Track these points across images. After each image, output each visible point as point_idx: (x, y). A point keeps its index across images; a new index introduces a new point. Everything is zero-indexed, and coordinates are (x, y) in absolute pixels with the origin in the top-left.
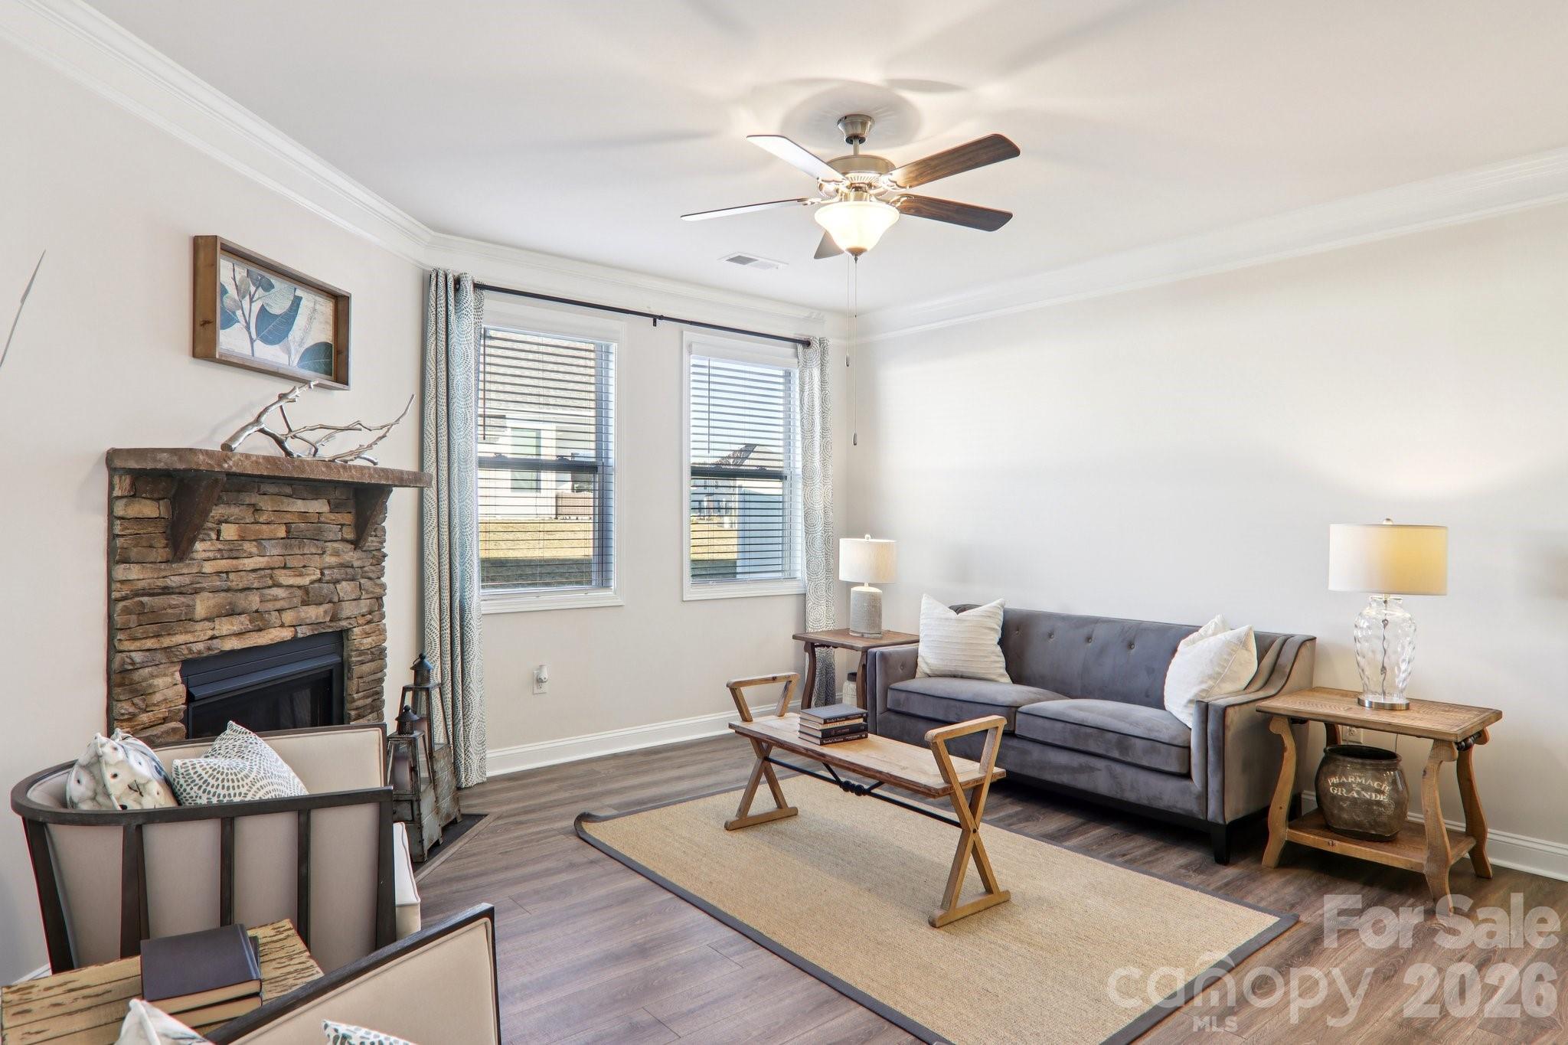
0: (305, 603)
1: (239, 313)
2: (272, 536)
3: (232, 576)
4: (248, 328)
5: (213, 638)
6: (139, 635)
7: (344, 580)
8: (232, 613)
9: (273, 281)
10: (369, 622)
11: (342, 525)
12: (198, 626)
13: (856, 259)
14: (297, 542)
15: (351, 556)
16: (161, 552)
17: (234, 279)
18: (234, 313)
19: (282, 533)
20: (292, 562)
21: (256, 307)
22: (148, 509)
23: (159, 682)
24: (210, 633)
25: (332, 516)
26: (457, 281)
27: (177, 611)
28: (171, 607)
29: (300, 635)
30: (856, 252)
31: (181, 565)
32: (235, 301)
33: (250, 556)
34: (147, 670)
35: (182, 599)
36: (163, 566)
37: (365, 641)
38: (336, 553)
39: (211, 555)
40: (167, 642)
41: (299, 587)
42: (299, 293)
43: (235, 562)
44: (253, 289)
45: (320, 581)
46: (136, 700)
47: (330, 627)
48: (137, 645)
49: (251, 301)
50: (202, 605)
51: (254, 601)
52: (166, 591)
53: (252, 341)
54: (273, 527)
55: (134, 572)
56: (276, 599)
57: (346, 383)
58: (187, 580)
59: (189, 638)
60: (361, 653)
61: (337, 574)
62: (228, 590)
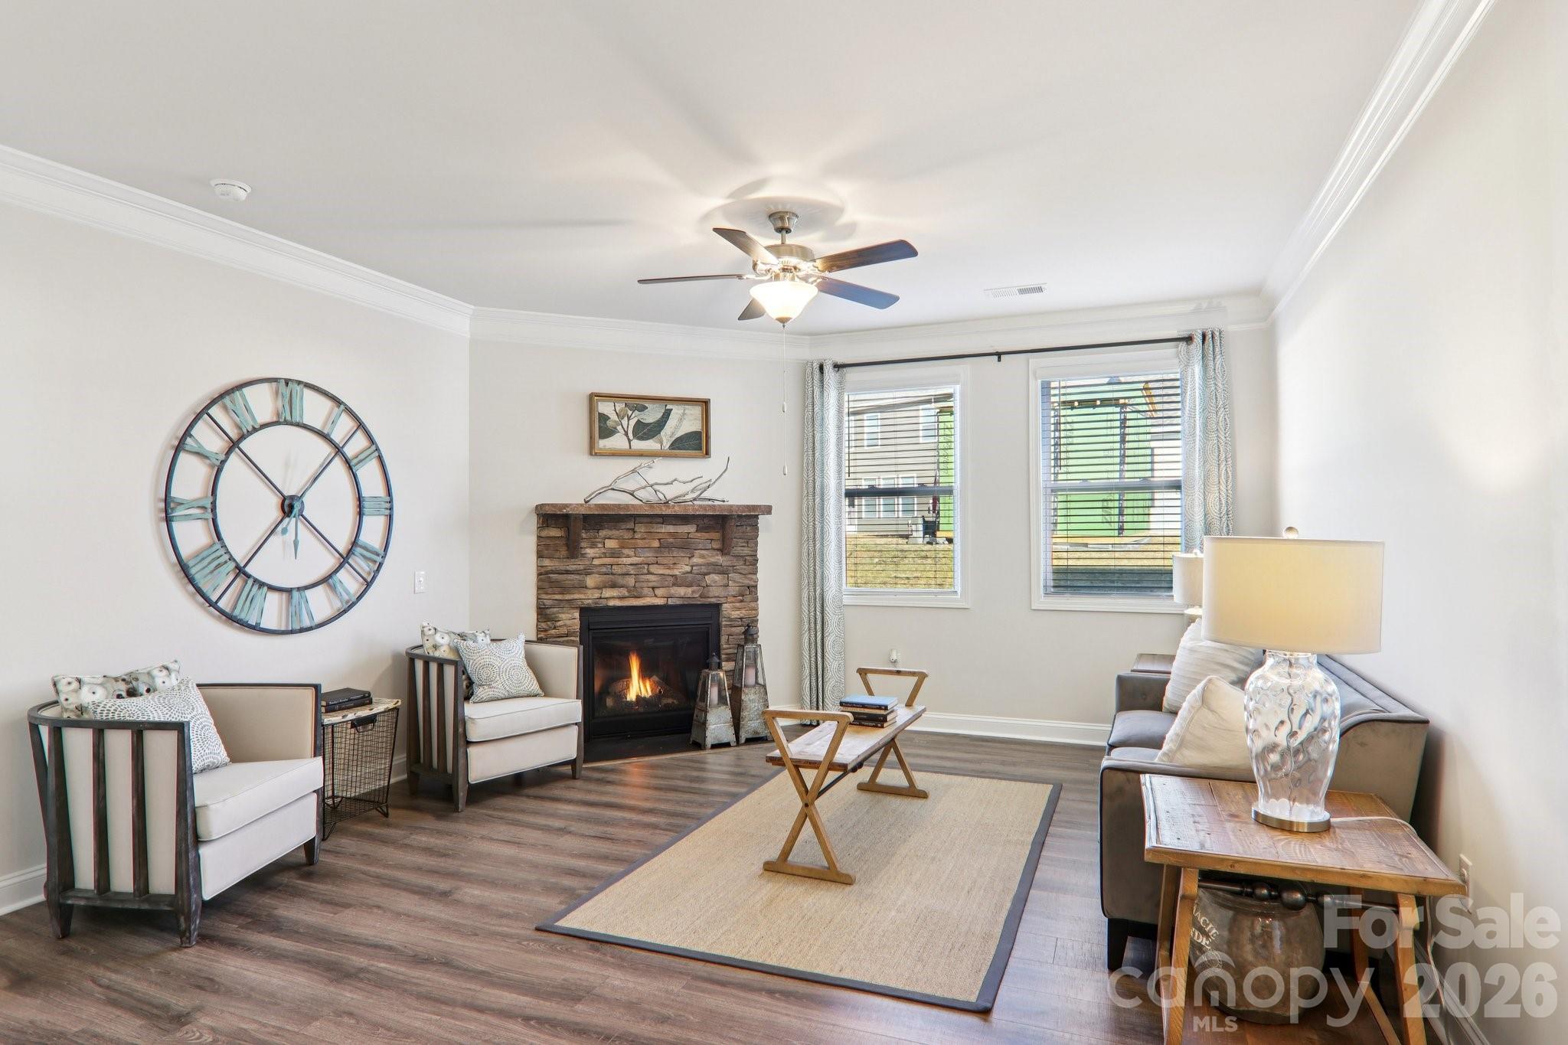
0: (674, 585)
1: (619, 428)
2: (647, 546)
3: (613, 567)
4: (626, 434)
5: (601, 598)
6: (549, 592)
7: (713, 573)
8: (614, 586)
9: (647, 405)
10: (742, 601)
11: (712, 540)
12: (590, 592)
13: (784, 326)
14: (667, 550)
15: (719, 559)
16: (564, 552)
17: (615, 411)
18: (615, 428)
19: (656, 544)
20: (660, 560)
21: (633, 422)
22: (555, 532)
23: (563, 616)
24: (597, 595)
25: (699, 535)
26: (821, 368)
27: (572, 582)
28: (567, 580)
29: (670, 603)
30: (783, 321)
31: (577, 560)
32: (615, 421)
33: (628, 556)
34: (555, 609)
35: (577, 577)
36: (565, 560)
37: (733, 613)
38: (702, 557)
39: (597, 555)
40: (568, 597)
41: (672, 576)
42: (668, 407)
43: (615, 559)
44: (630, 413)
45: (691, 572)
46: (549, 623)
47: (700, 601)
48: (549, 597)
49: (629, 419)
50: (590, 581)
51: (631, 581)
52: (567, 572)
53: (629, 441)
54: (647, 541)
55: (547, 562)
56: (648, 581)
57: (707, 453)
58: (582, 567)
59: (582, 596)
60: (731, 620)
61: (704, 570)
62: (612, 574)
